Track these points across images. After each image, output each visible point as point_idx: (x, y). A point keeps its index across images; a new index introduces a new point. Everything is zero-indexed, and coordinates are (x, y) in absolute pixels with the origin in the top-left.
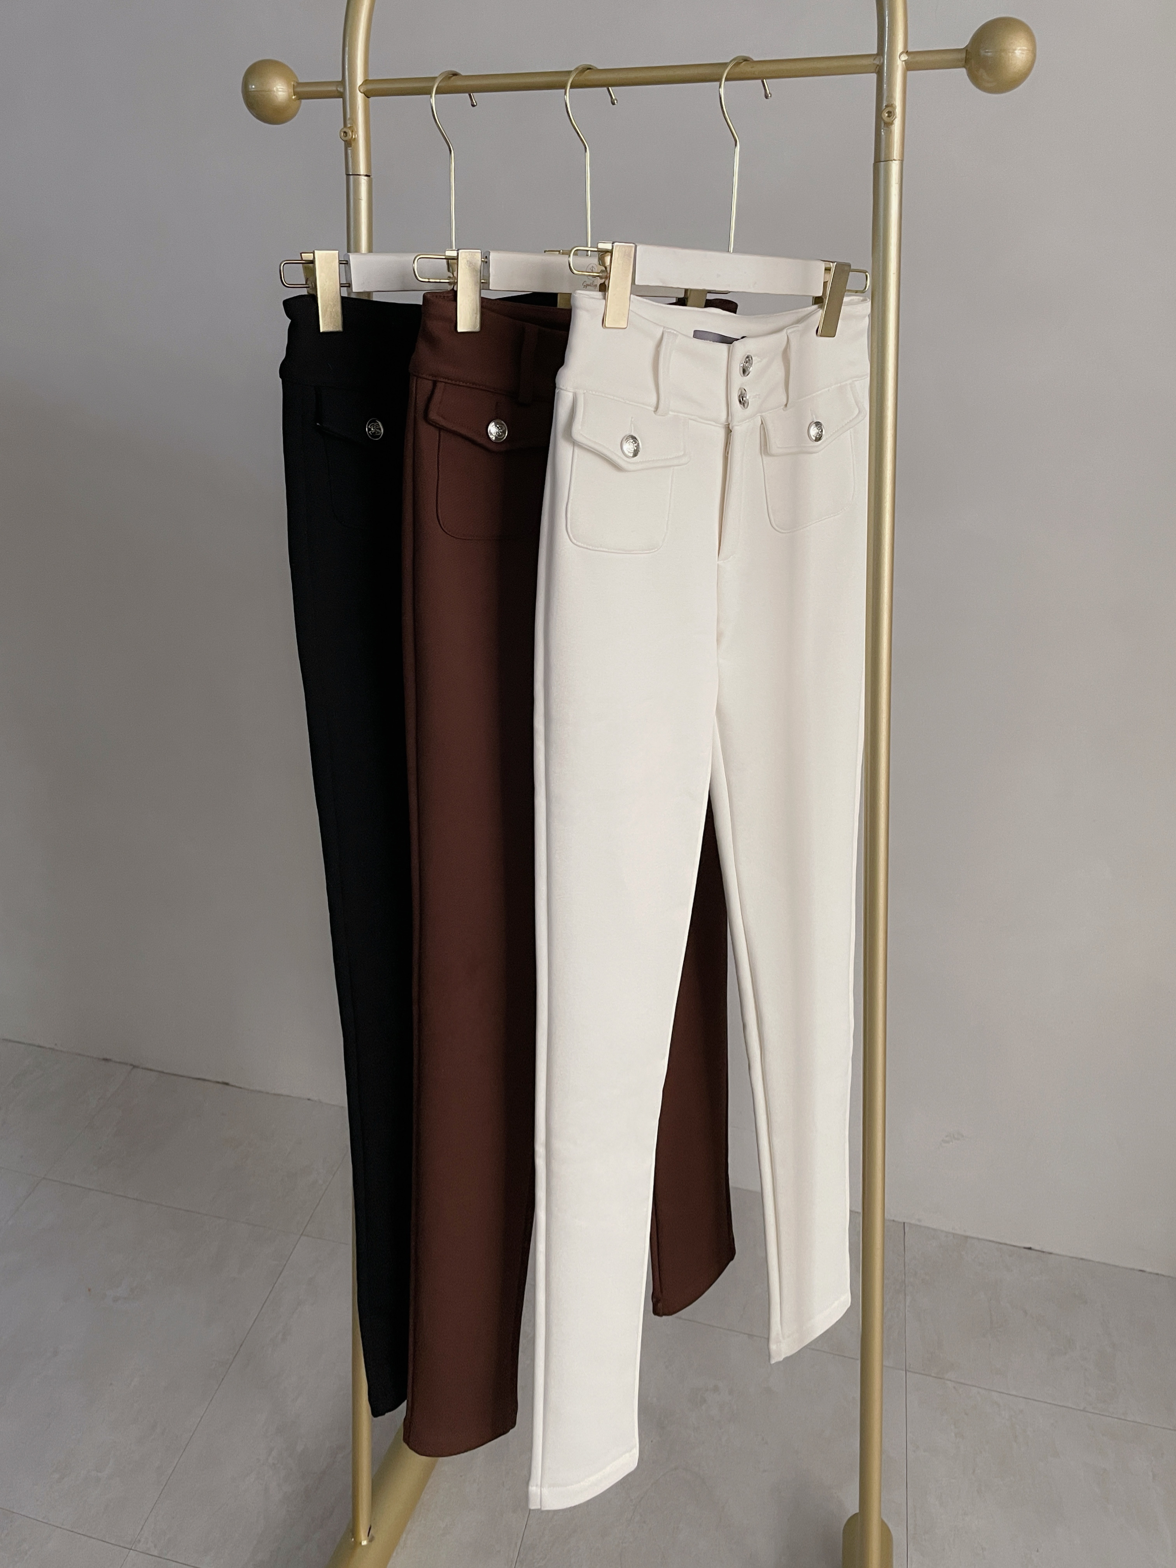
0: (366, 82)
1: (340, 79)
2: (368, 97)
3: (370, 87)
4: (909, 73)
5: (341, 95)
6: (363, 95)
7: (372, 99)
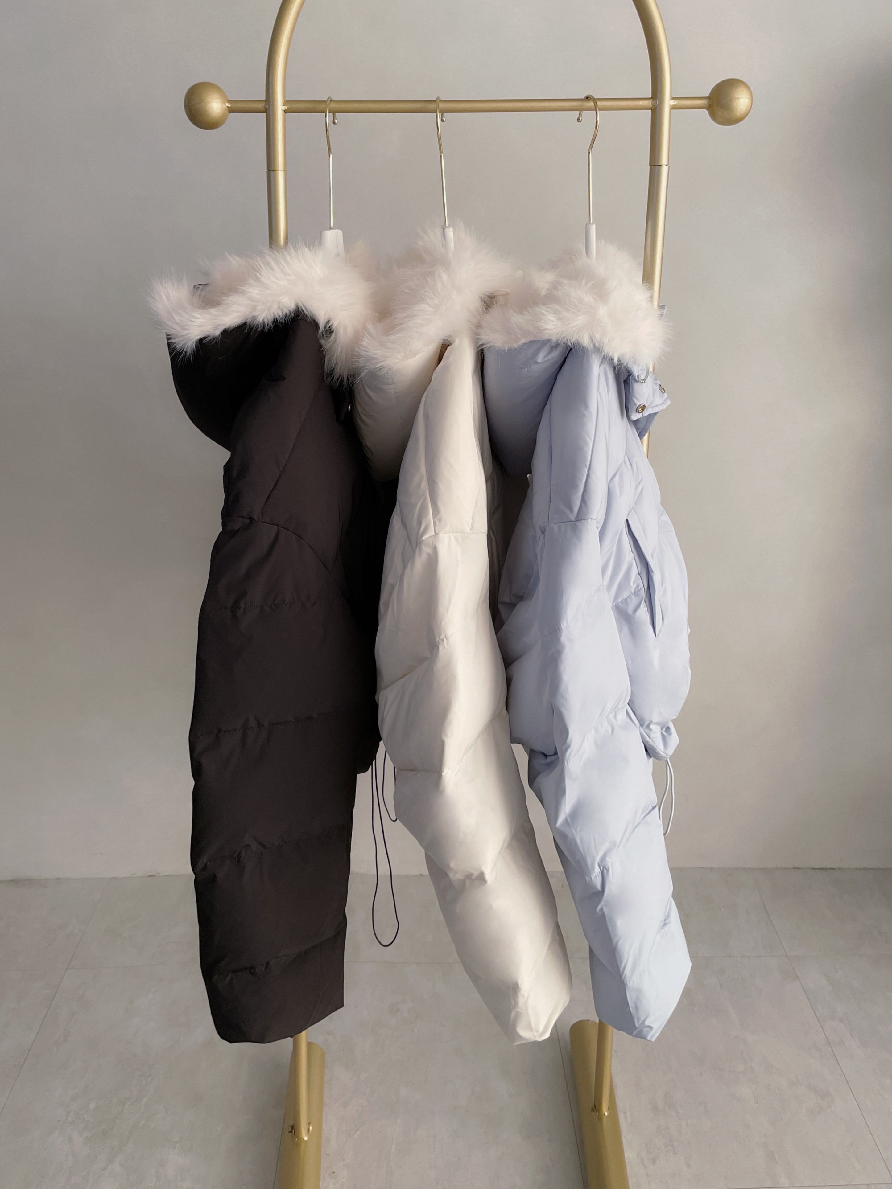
0: (286, 102)
1: (264, 99)
2: (286, 113)
3: (289, 106)
4: (672, 110)
5: (266, 112)
6: (283, 112)
7: (287, 113)
